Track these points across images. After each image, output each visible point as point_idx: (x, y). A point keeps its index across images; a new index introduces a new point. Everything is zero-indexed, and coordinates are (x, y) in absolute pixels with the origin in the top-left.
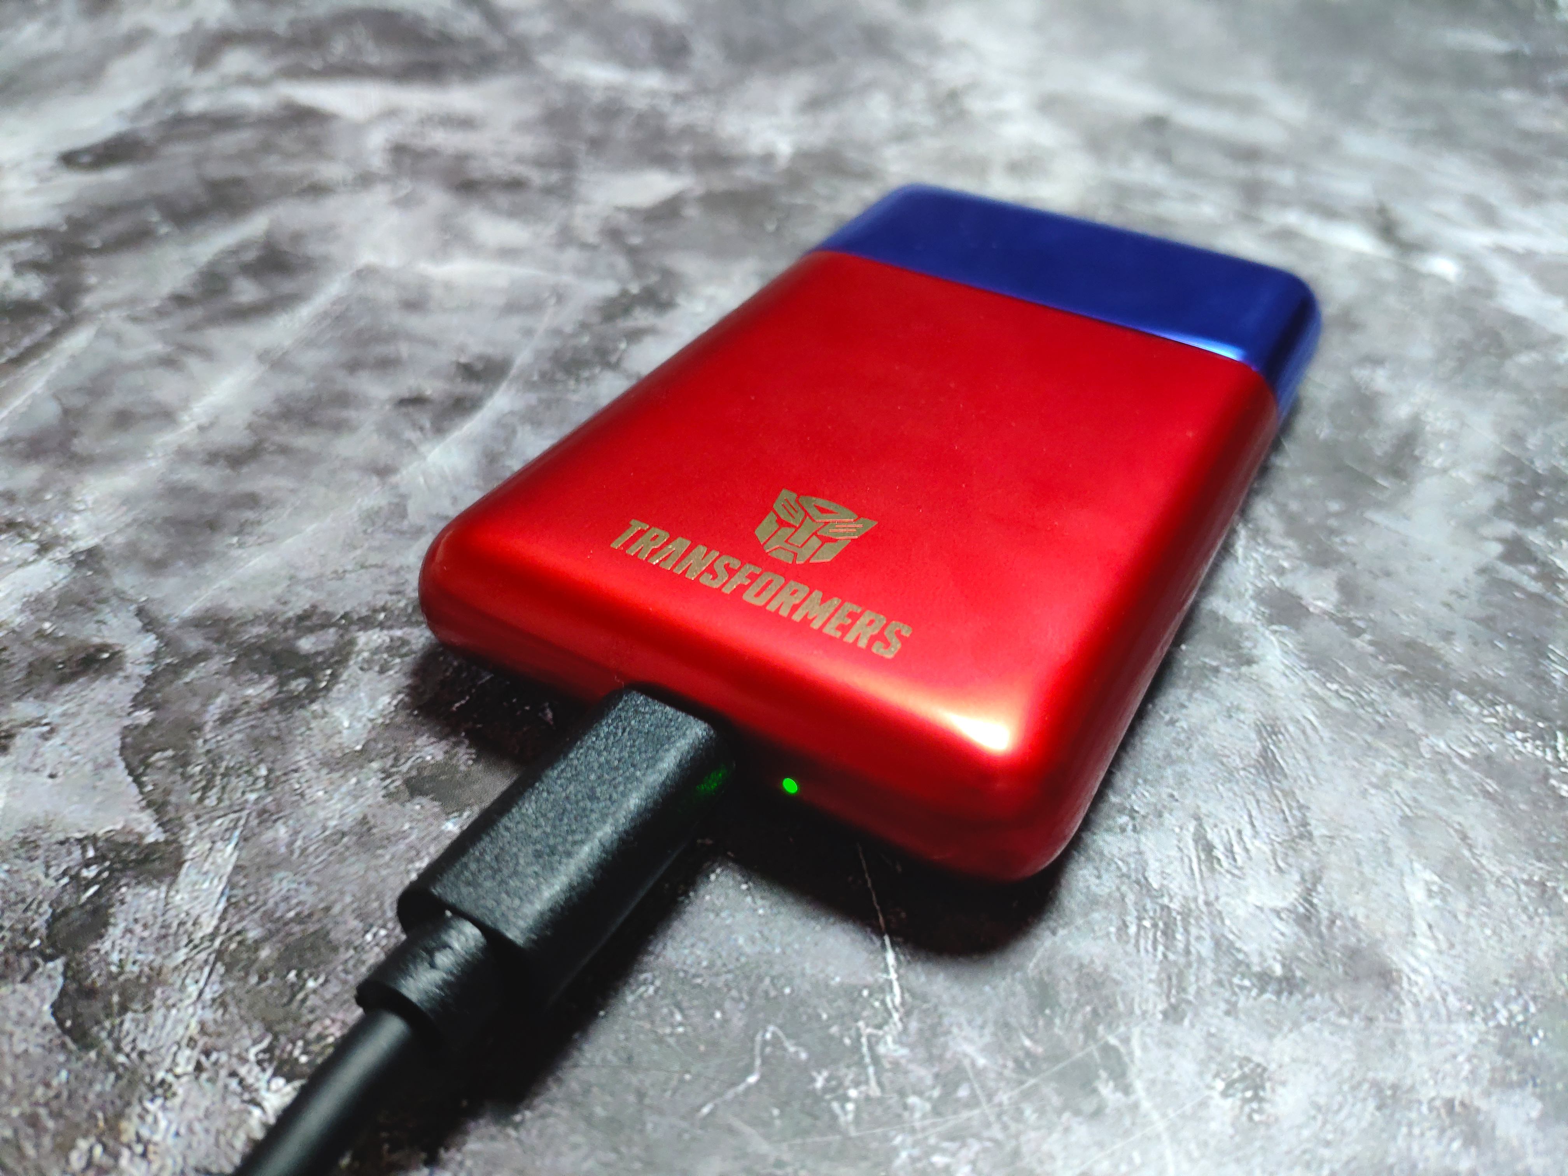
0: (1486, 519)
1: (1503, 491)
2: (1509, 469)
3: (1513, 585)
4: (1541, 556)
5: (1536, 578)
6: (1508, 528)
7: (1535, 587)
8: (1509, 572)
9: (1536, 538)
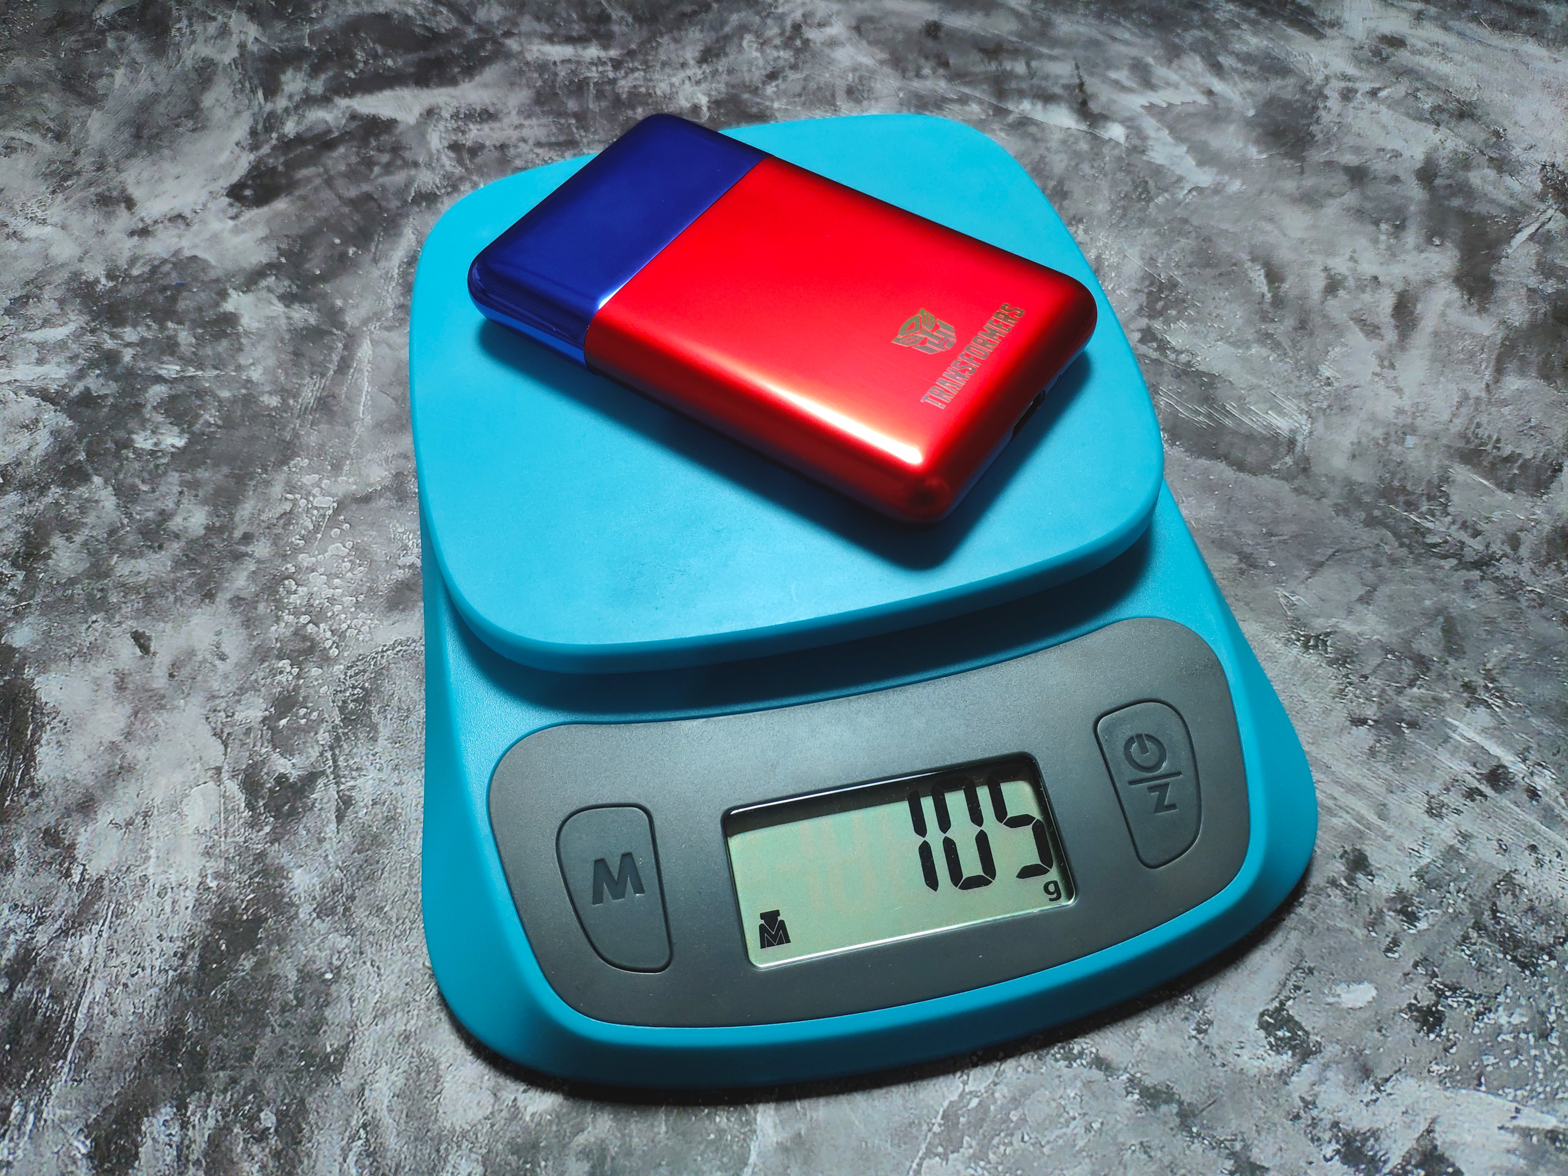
0: (1133, 318)
1: (1143, 298)
2: (1147, 283)
3: (1145, 356)
4: (1160, 337)
5: (1156, 350)
6: (1143, 322)
7: (1155, 355)
8: (1143, 349)
9: (1157, 325)
